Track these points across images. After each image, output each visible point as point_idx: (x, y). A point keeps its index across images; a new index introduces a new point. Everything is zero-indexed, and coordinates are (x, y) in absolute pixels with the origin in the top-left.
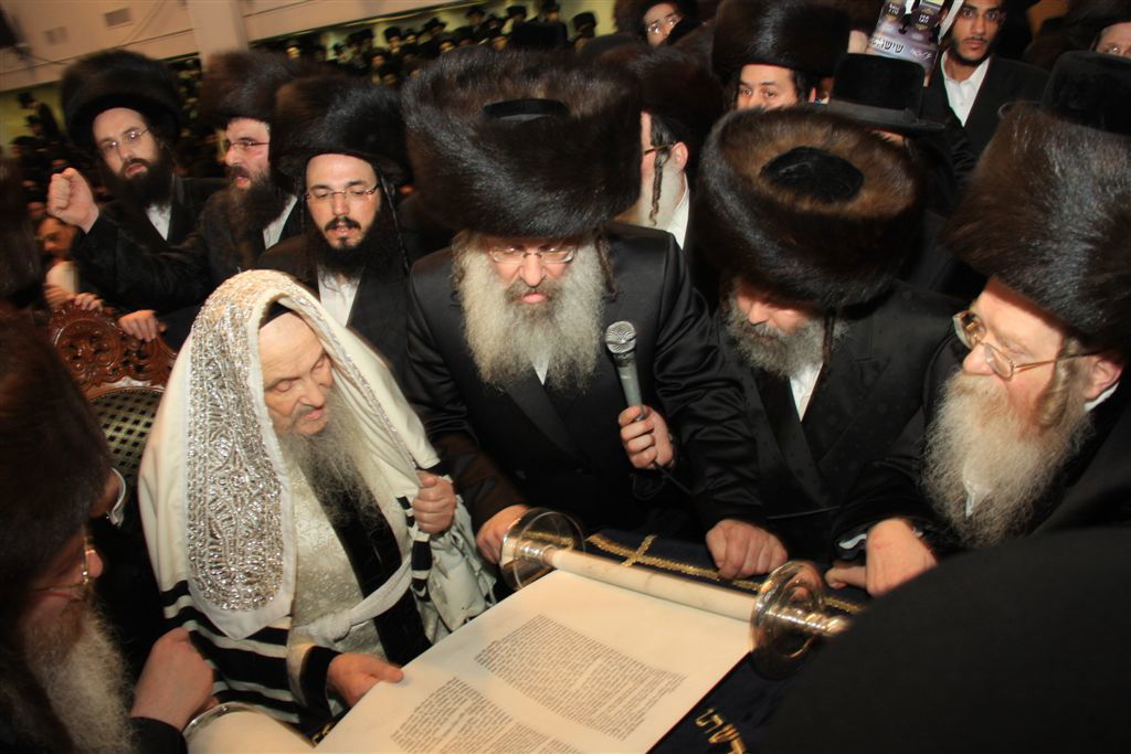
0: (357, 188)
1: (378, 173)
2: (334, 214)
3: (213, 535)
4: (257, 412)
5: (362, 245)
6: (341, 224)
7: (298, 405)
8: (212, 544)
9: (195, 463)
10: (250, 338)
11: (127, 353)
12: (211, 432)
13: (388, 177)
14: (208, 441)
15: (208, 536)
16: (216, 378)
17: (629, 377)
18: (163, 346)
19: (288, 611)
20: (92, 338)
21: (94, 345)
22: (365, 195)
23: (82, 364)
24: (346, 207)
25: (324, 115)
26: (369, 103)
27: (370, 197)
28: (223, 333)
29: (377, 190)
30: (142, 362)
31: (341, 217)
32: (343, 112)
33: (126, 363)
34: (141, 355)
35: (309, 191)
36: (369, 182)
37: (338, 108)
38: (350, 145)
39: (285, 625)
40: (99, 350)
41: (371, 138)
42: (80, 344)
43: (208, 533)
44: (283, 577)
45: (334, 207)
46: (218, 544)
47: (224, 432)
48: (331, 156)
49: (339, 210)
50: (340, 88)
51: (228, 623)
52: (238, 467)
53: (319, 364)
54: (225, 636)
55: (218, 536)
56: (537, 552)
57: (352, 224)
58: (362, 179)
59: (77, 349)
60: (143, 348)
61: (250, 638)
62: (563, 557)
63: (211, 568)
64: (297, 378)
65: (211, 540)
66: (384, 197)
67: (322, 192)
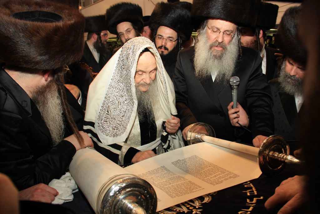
0: (171, 39)
1: (178, 36)
2: (162, 44)
3: (108, 112)
4: (131, 80)
5: (167, 55)
6: (163, 48)
7: (142, 81)
8: (107, 114)
9: (110, 88)
10: (136, 57)
12: (118, 81)
13: (181, 38)
14: (116, 83)
15: (106, 111)
16: (123, 65)
17: (234, 93)
19: (124, 141)
22: (172, 41)
24: (166, 43)
25: (167, 15)
26: (181, 15)
27: (174, 43)
28: (129, 52)
29: (176, 41)
31: (163, 46)
32: (173, 16)
35: (157, 36)
36: (175, 38)
37: (172, 14)
38: (172, 26)
39: (122, 144)
41: (179, 26)
43: (107, 110)
44: (126, 130)
45: (162, 42)
46: (108, 115)
47: (122, 82)
48: (166, 27)
49: (163, 44)
50: (174, 8)
51: (104, 139)
52: (123, 94)
53: (153, 71)
54: (102, 143)
55: (109, 112)
56: (199, 136)
57: (166, 49)
58: (173, 37)
61: (109, 145)
62: (206, 138)
63: (104, 121)
64: (145, 72)
65: (107, 113)
66: (178, 43)
67: (160, 37)
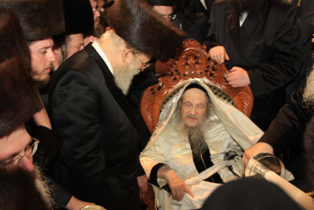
11: (208, 67)
18: (224, 67)
20: (195, 58)
21: (196, 60)
23: (189, 68)
30: (213, 72)
33: (207, 71)
34: (213, 69)
40: (197, 63)
42: (190, 59)
56: (263, 171)
59: (188, 60)
60: (215, 66)
